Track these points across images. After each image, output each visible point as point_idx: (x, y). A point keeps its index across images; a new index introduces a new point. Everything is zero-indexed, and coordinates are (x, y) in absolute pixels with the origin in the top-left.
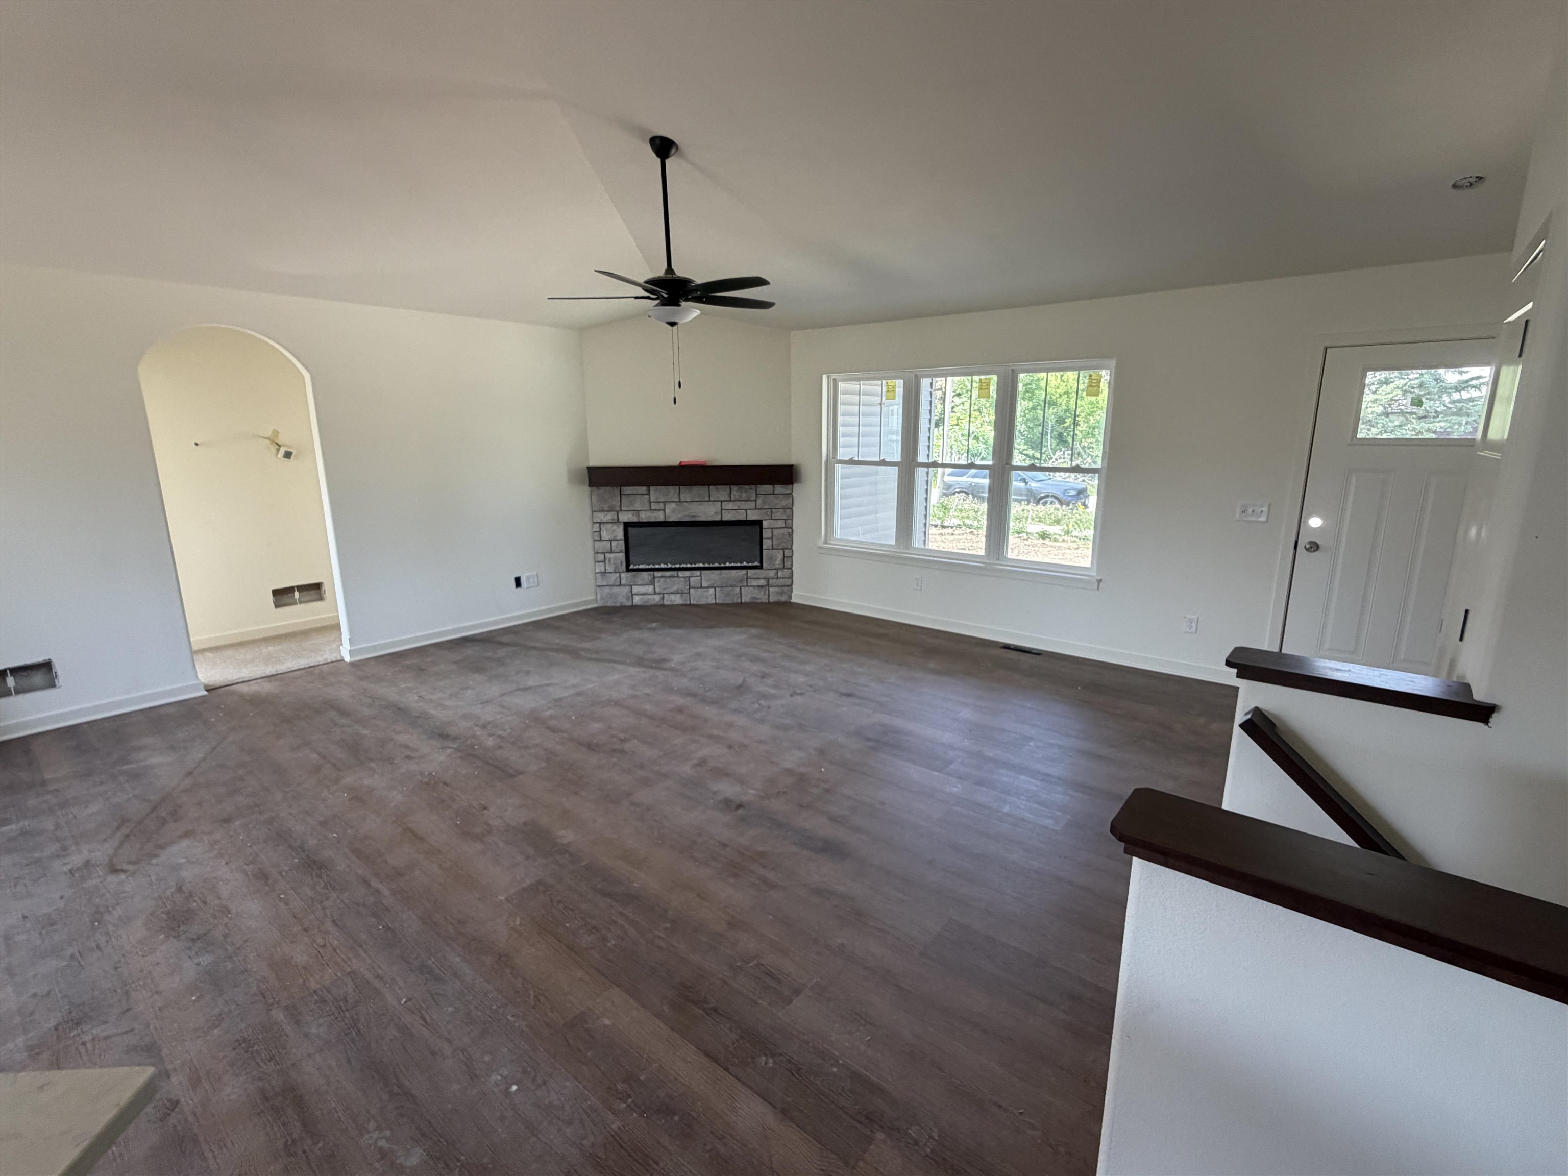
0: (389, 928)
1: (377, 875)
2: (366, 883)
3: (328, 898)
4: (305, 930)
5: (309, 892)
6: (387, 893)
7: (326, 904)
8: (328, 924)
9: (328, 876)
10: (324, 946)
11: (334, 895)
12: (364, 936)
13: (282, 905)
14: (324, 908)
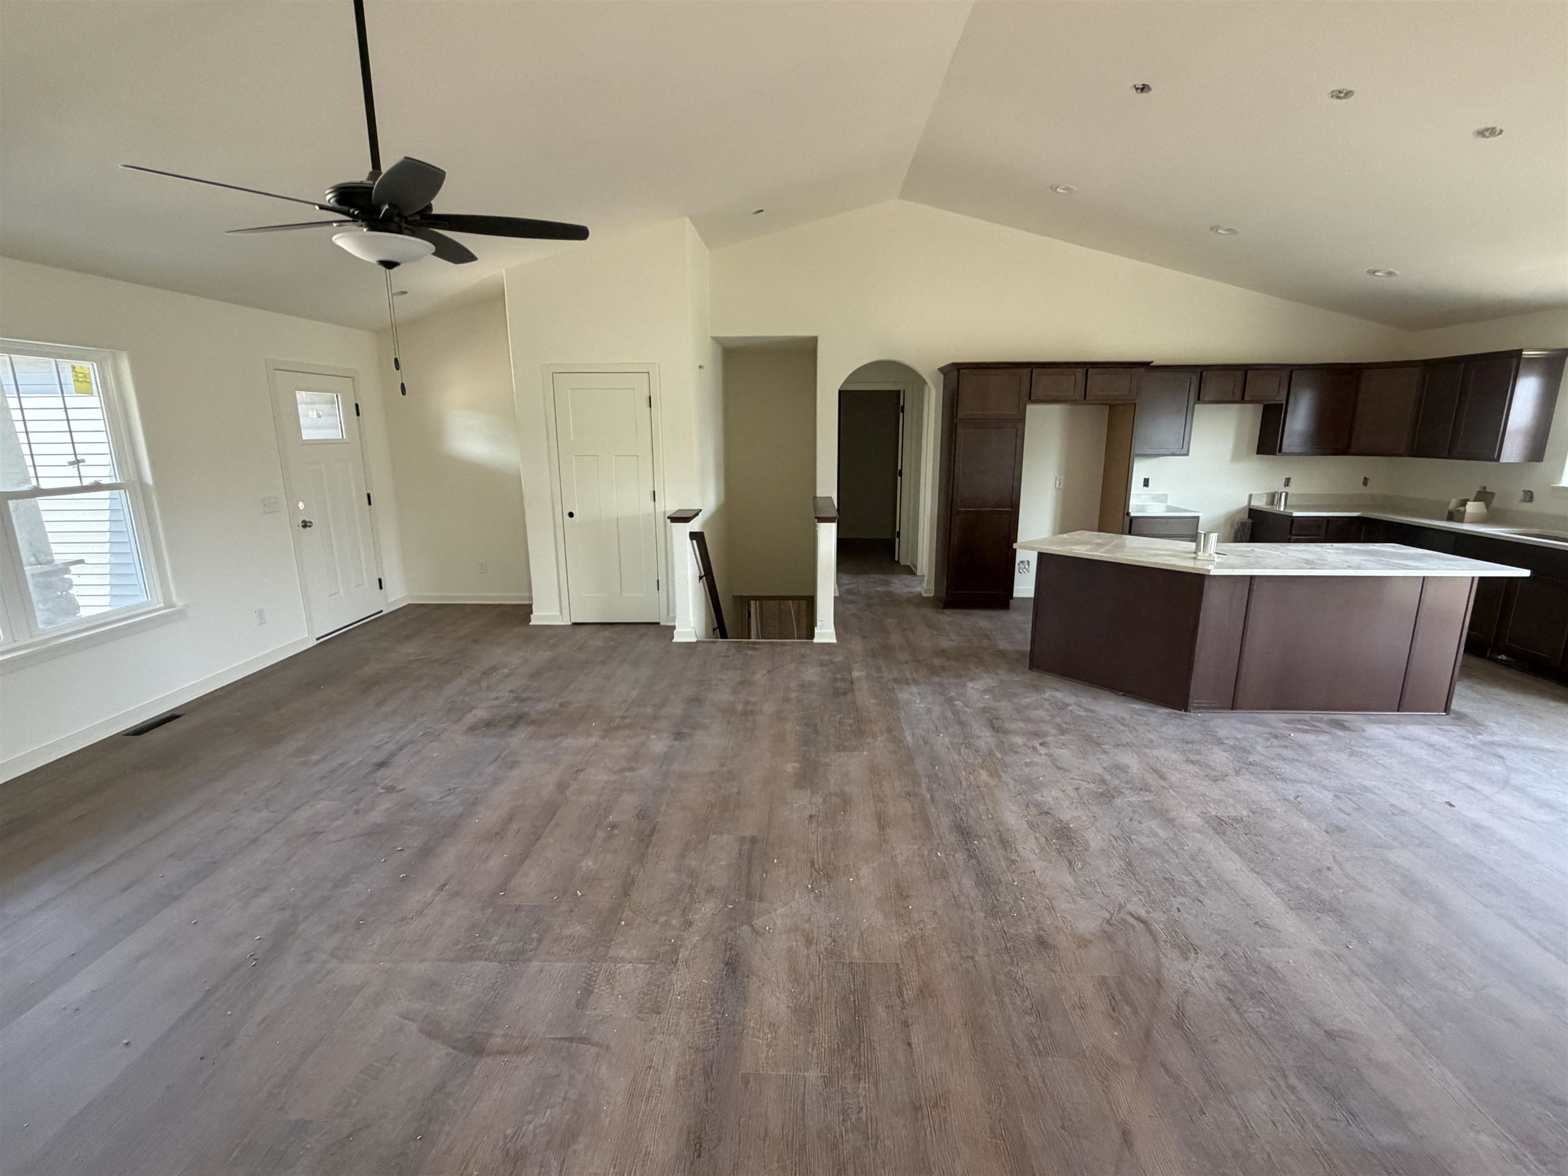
0: (932, 766)
1: (923, 800)
2: (933, 800)
3: (961, 800)
4: (979, 787)
5: (972, 813)
6: (924, 786)
7: (962, 797)
8: (964, 784)
9: (956, 818)
10: (970, 773)
11: (957, 801)
12: (947, 768)
13: (992, 811)
14: (965, 795)
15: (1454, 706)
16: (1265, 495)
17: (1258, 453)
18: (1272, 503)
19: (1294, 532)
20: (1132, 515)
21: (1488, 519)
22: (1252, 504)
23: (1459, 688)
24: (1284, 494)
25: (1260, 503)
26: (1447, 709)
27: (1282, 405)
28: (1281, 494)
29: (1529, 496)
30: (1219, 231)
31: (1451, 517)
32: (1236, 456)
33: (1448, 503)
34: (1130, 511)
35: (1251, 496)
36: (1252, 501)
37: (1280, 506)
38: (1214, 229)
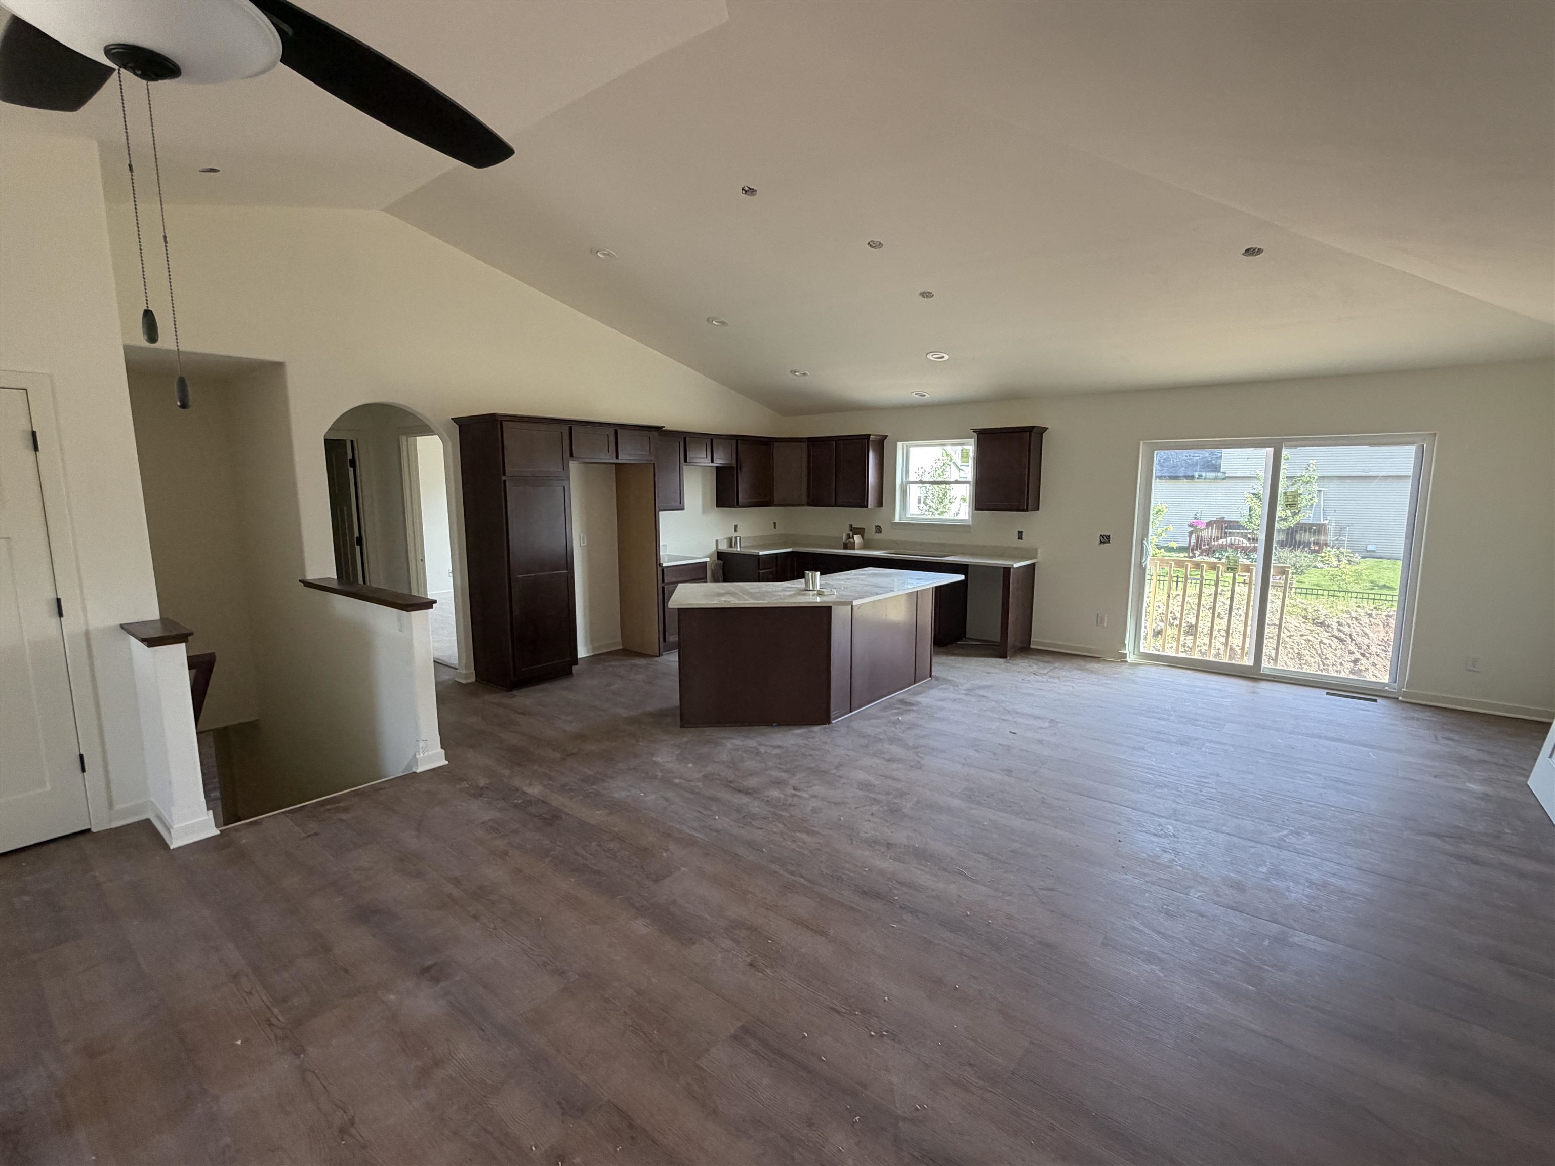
15: (933, 674)
16: (726, 540)
17: (718, 505)
18: (731, 546)
19: (761, 568)
20: (664, 565)
21: (865, 546)
22: (720, 547)
23: (935, 660)
24: (738, 538)
25: (724, 547)
26: (931, 676)
27: (733, 467)
28: (736, 537)
29: (879, 530)
30: (714, 322)
31: (846, 546)
32: (705, 511)
33: (842, 538)
34: (661, 562)
35: (717, 541)
36: (719, 545)
37: (737, 548)
38: (709, 320)
